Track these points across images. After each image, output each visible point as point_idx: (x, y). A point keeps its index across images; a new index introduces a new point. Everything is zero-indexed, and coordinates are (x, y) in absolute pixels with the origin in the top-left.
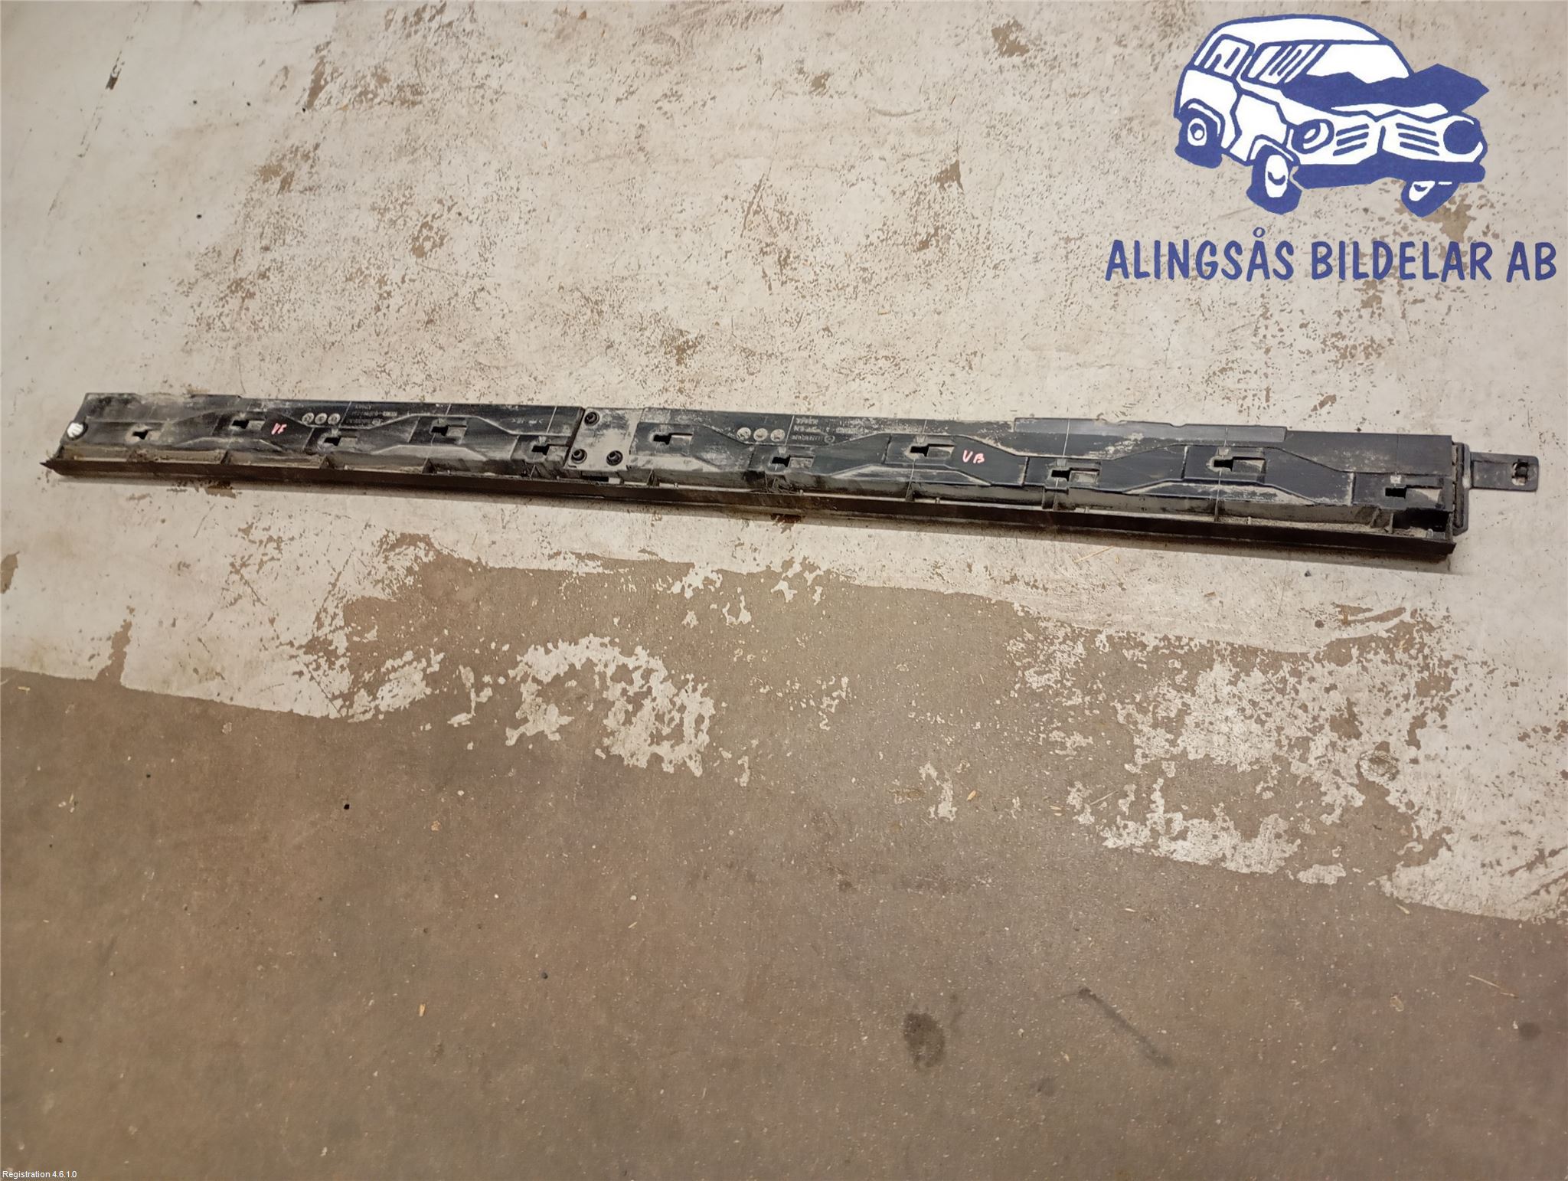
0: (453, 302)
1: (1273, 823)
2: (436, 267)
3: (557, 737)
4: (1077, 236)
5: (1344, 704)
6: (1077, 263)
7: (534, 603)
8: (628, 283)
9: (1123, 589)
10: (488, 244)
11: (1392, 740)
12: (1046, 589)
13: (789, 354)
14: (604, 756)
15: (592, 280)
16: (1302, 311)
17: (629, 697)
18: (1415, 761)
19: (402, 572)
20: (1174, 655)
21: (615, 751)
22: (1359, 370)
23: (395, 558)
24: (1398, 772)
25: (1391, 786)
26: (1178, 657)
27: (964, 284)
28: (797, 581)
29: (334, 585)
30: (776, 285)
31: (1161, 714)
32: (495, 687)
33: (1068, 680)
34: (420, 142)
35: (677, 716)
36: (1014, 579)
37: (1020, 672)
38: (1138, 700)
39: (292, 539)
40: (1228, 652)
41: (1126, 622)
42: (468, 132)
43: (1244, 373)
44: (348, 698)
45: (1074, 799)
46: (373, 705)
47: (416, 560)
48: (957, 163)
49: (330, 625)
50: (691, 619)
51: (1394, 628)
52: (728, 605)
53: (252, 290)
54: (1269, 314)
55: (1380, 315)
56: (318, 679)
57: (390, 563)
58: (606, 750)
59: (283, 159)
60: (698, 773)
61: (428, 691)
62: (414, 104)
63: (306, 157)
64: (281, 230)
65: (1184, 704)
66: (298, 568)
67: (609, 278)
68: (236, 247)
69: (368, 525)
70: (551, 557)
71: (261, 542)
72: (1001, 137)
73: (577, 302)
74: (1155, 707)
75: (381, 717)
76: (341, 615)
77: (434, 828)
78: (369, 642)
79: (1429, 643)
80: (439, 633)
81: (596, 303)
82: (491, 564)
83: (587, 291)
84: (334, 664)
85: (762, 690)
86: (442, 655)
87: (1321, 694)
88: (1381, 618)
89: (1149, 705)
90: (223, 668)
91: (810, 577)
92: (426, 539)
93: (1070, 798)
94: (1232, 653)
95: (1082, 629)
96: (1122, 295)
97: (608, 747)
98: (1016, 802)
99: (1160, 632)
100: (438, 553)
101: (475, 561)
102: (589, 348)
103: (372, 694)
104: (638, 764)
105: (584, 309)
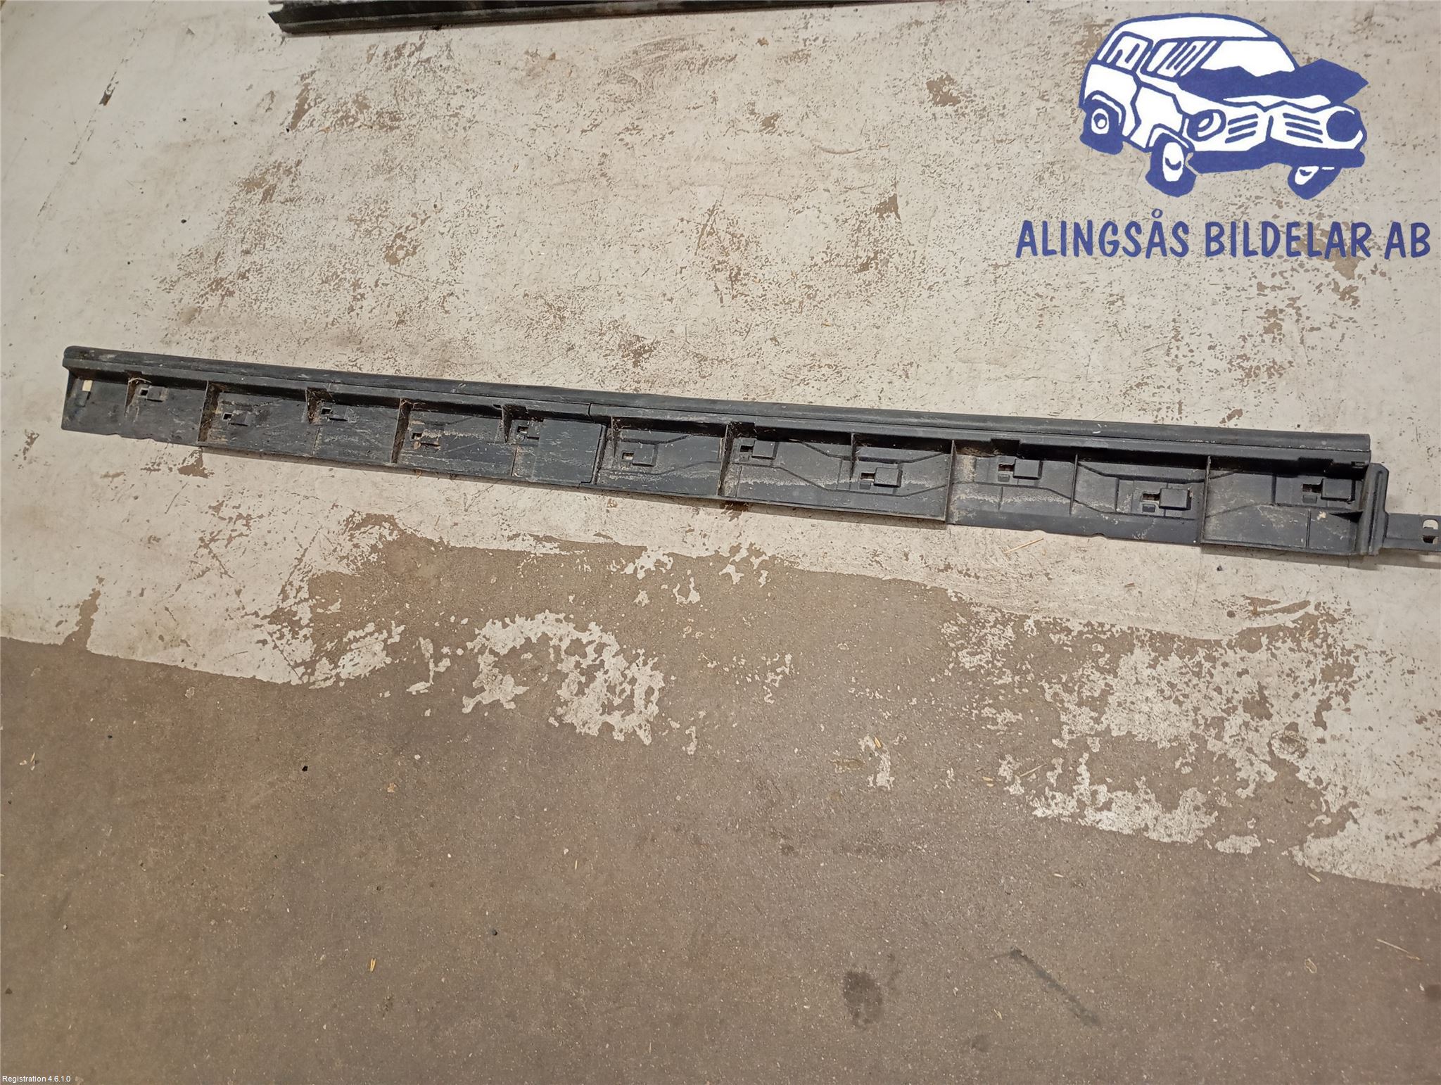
0: (423, 305)
1: (1192, 796)
2: (408, 273)
3: (512, 706)
4: (1004, 263)
5: (1255, 688)
6: (1005, 287)
7: (493, 580)
8: (589, 293)
9: (1049, 579)
10: (458, 253)
11: (1300, 721)
12: (978, 578)
13: (739, 360)
14: (557, 725)
15: (555, 289)
16: (1210, 335)
17: (582, 669)
18: (1322, 741)
19: (367, 549)
20: (1097, 640)
21: (568, 719)
22: (1262, 388)
23: (360, 537)
24: (1306, 751)
25: (1301, 764)
26: (1102, 642)
27: (901, 302)
28: (743, 565)
29: (300, 560)
30: (727, 298)
31: (1086, 693)
32: (454, 658)
33: (998, 661)
34: (397, 162)
35: (628, 688)
36: (948, 567)
37: (954, 653)
38: (1064, 680)
39: (262, 516)
40: (1147, 638)
41: (1053, 609)
42: (442, 155)
43: (1158, 388)
44: (310, 665)
45: (1005, 771)
46: (334, 672)
47: (380, 539)
48: (895, 197)
49: (295, 597)
50: (643, 597)
51: (1299, 619)
52: (679, 586)
53: (231, 289)
54: (1180, 337)
55: (1280, 340)
56: (281, 648)
57: (355, 541)
58: (559, 718)
59: (266, 173)
60: (647, 742)
61: (388, 661)
62: (392, 128)
63: (288, 172)
64: (261, 237)
65: (1107, 685)
66: (266, 544)
67: (571, 287)
68: (218, 250)
69: (335, 506)
70: (510, 538)
71: (231, 518)
72: (935, 175)
73: (541, 308)
74: (1080, 687)
75: (342, 684)
76: (306, 587)
77: (389, 790)
78: (333, 614)
79: (1333, 633)
80: (401, 607)
81: (559, 309)
82: (452, 544)
83: (550, 298)
84: (298, 634)
85: (709, 665)
86: (402, 628)
87: (1235, 678)
88: (1287, 610)
89: (1075, 685)
90: (189, 636)
91: (756, 562)
92: (391, 519)
93: (1001, 770)
94: (1151, 638)
95: (1012, 614)
96: (1046, 317)
97: (561, 716)
98: (951, 773)
99: (1083, 618)
100: (402, 532)
101: (437, 540)
102: (550, 349)
103: (333, 662)
104: (590, 732)
105: (548, 314)
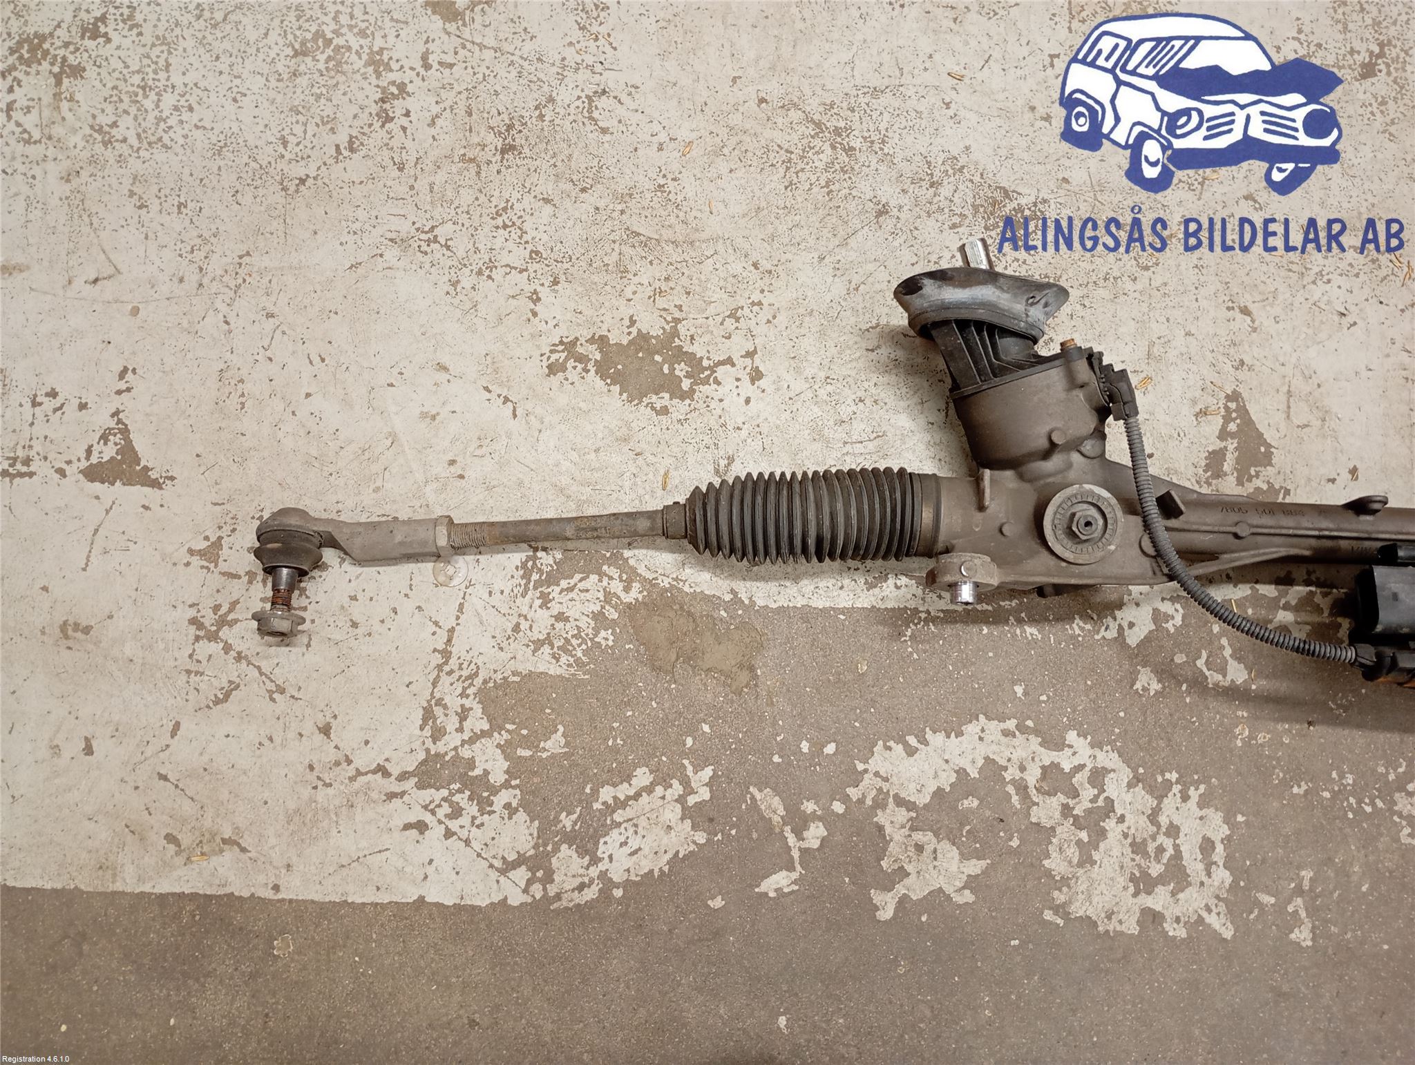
2: (490, 42)
3: (968, 897)
8: (886, 100)
14: (1060, 922)
15: (819, 91)
17: (1076, 818)
19: (586, 624)
21: (1079, 909)
23: (565, 598)
28: (1306, 611)
29: (446, 654)
32: (827, 818)
35: (1168, 843)
44: (537, 864)
46: (594, 872)
47: (607, 601)
49: (460, 730)
50: (1147, 680)
52: (1204, 655)
56: (464, 834)
57: (555, 608)
58: (1062, 911)
60: (1228, 934)
61: (701, 838)
67: (848, 88)
73: (802, 129)
75: (618, 893)
76: (478, 710)
78: (553, 756)
80: (693, 730)
81: (837, 131)
82: (760, 602)
83: (813, 106)
84: (489, 802)
86: (708, 772)
90: (237, 829)
91: (1325, 604)
92: (617, 560)
97: (1064, 905)
100: (650, 584)
101: (728, 597)
102: (844, 214)
103: (587, 852)
104: (1123, 928)
105: (817, 142)
